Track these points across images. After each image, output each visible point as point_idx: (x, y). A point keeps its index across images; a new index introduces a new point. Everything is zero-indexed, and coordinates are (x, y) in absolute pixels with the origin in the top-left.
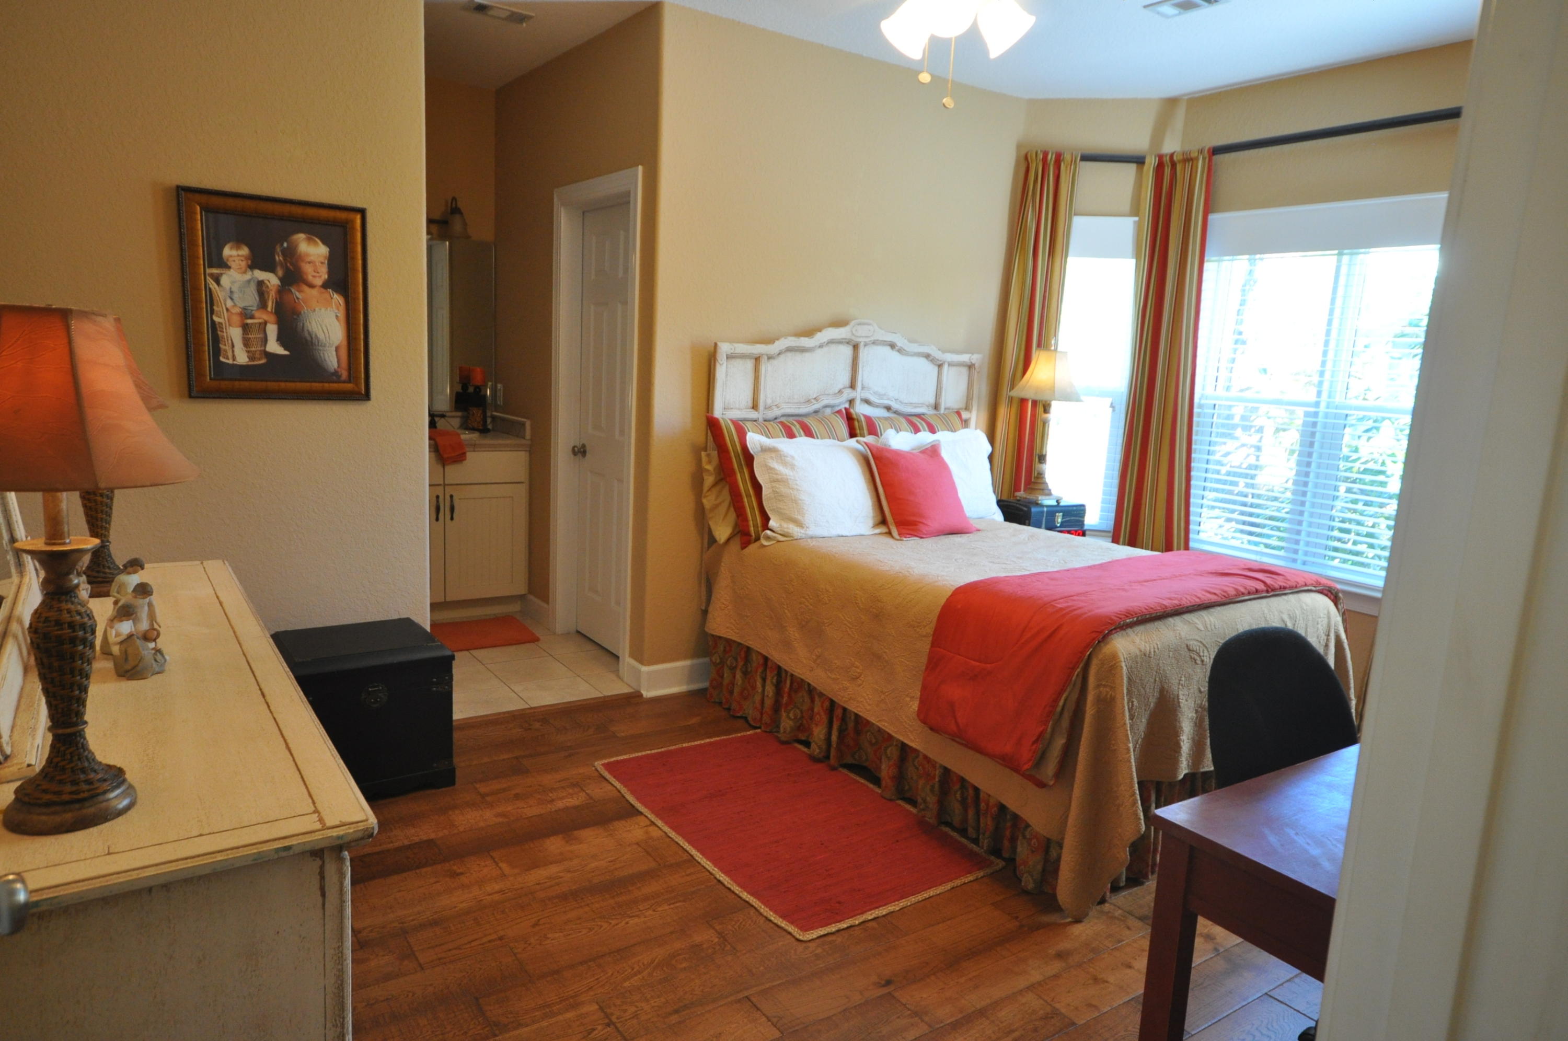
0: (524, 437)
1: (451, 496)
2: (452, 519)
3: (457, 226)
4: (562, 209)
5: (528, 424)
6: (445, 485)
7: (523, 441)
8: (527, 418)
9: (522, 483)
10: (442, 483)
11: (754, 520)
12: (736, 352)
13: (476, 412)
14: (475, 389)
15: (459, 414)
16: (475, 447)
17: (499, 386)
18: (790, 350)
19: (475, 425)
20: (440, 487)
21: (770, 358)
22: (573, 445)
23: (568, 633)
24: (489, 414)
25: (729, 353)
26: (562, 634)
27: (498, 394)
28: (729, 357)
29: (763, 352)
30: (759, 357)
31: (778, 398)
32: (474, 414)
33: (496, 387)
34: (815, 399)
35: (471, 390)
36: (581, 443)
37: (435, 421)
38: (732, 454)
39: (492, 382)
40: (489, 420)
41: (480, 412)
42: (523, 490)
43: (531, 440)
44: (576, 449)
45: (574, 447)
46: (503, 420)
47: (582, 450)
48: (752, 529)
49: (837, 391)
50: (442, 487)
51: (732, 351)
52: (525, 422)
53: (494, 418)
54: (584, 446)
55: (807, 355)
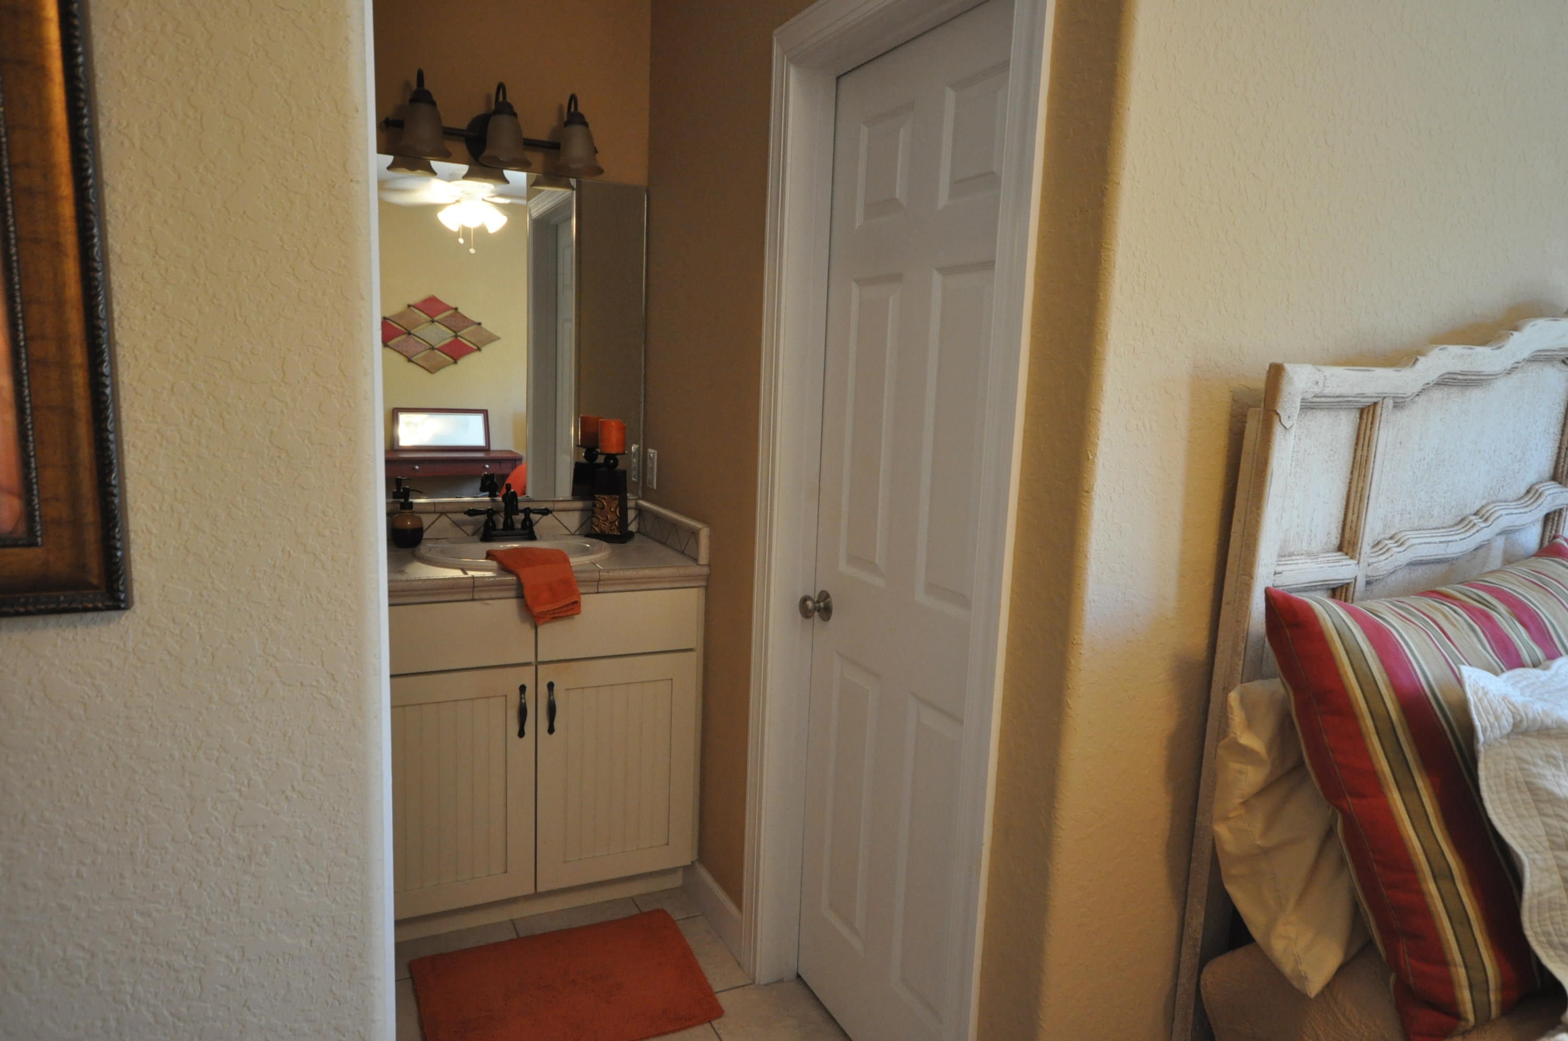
0: (695, 560)
1: (551, 686)
2: (551, 730)
3: (576, 149)
4: (792, 71)
5: (704, 534)
6: (538, 663)
7: (694, 570)
8: (704, 521)
9: (691, 650)
10: (533, 660)
11: (1474, 966)
12: (1327, 391)
13: (608, 503)
14: (606, 459)
15: (579, 504)
16: (599, 584)
17: (652, 452)
18: (1448, 381)
19: (605, 527)
20: (527, 668)
21: (1399, 403)
22: (800, 596)
23: (781, 981)
24: (631, 504)
25: (1309, 396)
26: (767, 984)
27: (649, 464)
28: (1308, 406)
29: (1388, 389)
30: (1375, 404)
31: (1398, 517)
32: (603, 507)
33: (645, 452)
34: (1476, 514)
35: (601, 459)
36: (818, 591)
37: (531, 521)
38: (1368, 723)
39: (639, 444)
40: (631, 514)
41: (616, 502)
42: (691, 664)
43: (709, 565)
44: (809, 603)
45: (804, 600)
46: (657, 517)
47: (822, 604)
48: (1465, 995)
49: (1523, 491)
50: (533, 668)
51: (1317, 390)
52: (699, 530)
53: (640, 511)
54: (824, 596)
55: (1475, 394)
